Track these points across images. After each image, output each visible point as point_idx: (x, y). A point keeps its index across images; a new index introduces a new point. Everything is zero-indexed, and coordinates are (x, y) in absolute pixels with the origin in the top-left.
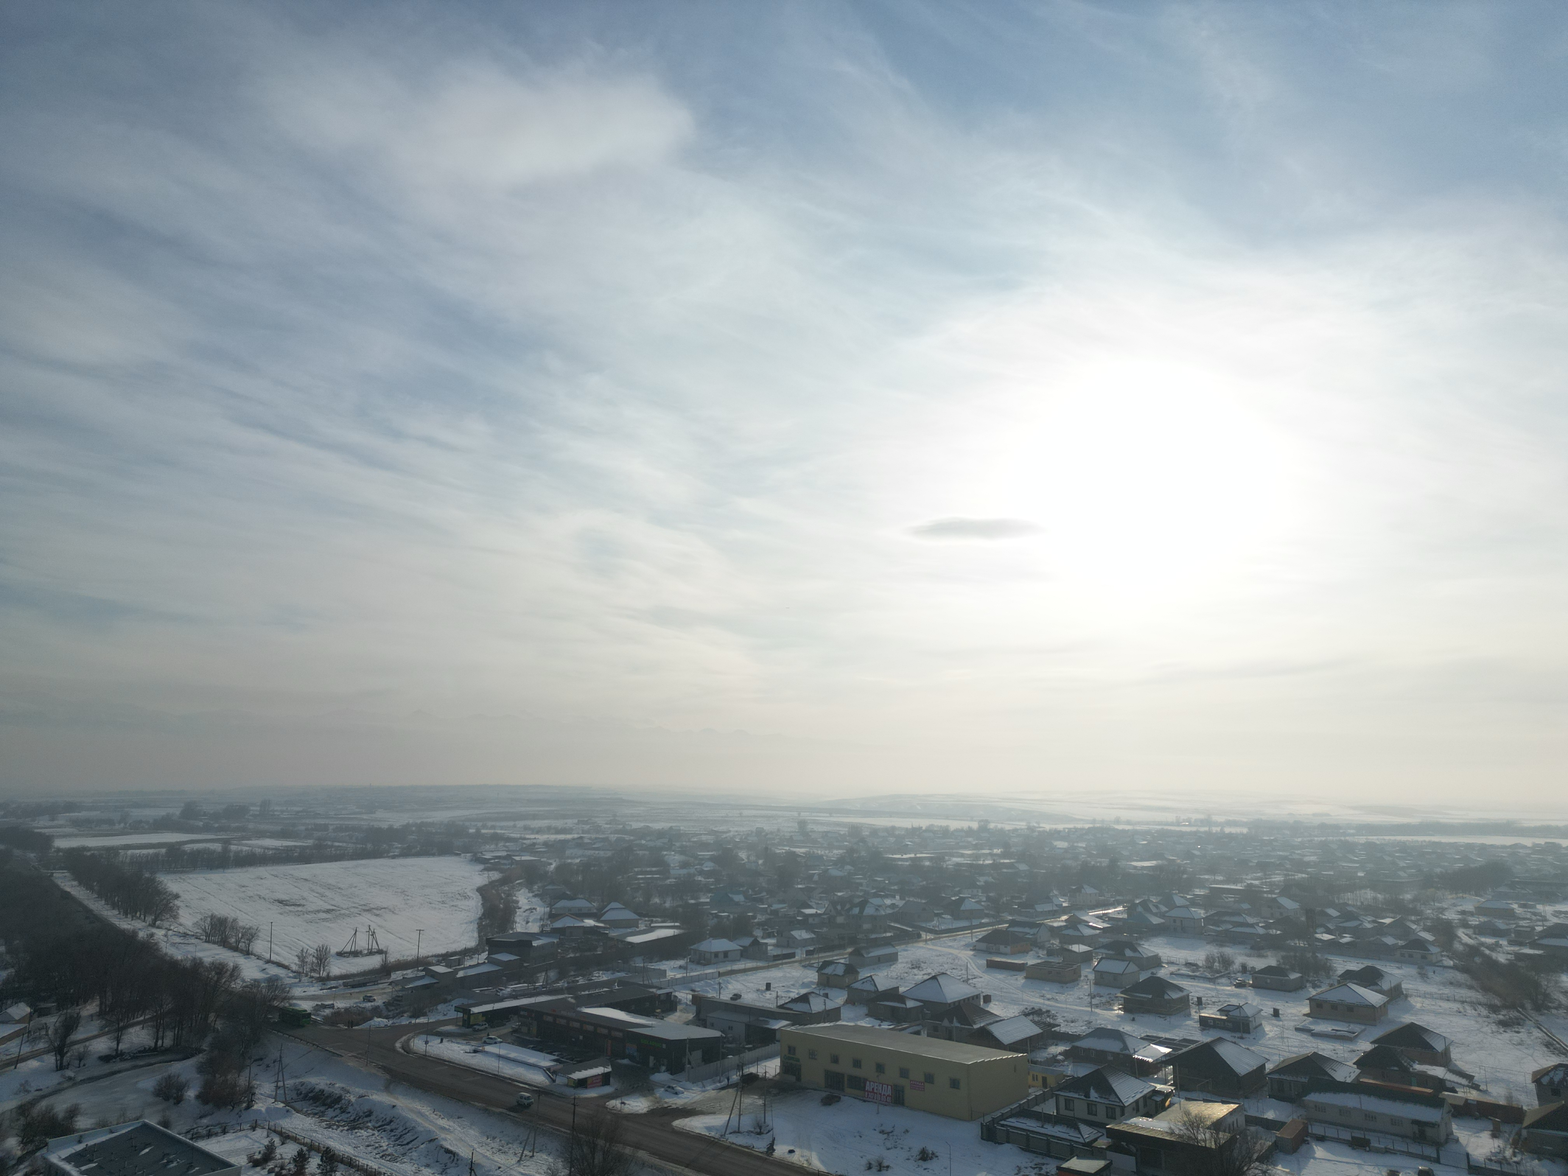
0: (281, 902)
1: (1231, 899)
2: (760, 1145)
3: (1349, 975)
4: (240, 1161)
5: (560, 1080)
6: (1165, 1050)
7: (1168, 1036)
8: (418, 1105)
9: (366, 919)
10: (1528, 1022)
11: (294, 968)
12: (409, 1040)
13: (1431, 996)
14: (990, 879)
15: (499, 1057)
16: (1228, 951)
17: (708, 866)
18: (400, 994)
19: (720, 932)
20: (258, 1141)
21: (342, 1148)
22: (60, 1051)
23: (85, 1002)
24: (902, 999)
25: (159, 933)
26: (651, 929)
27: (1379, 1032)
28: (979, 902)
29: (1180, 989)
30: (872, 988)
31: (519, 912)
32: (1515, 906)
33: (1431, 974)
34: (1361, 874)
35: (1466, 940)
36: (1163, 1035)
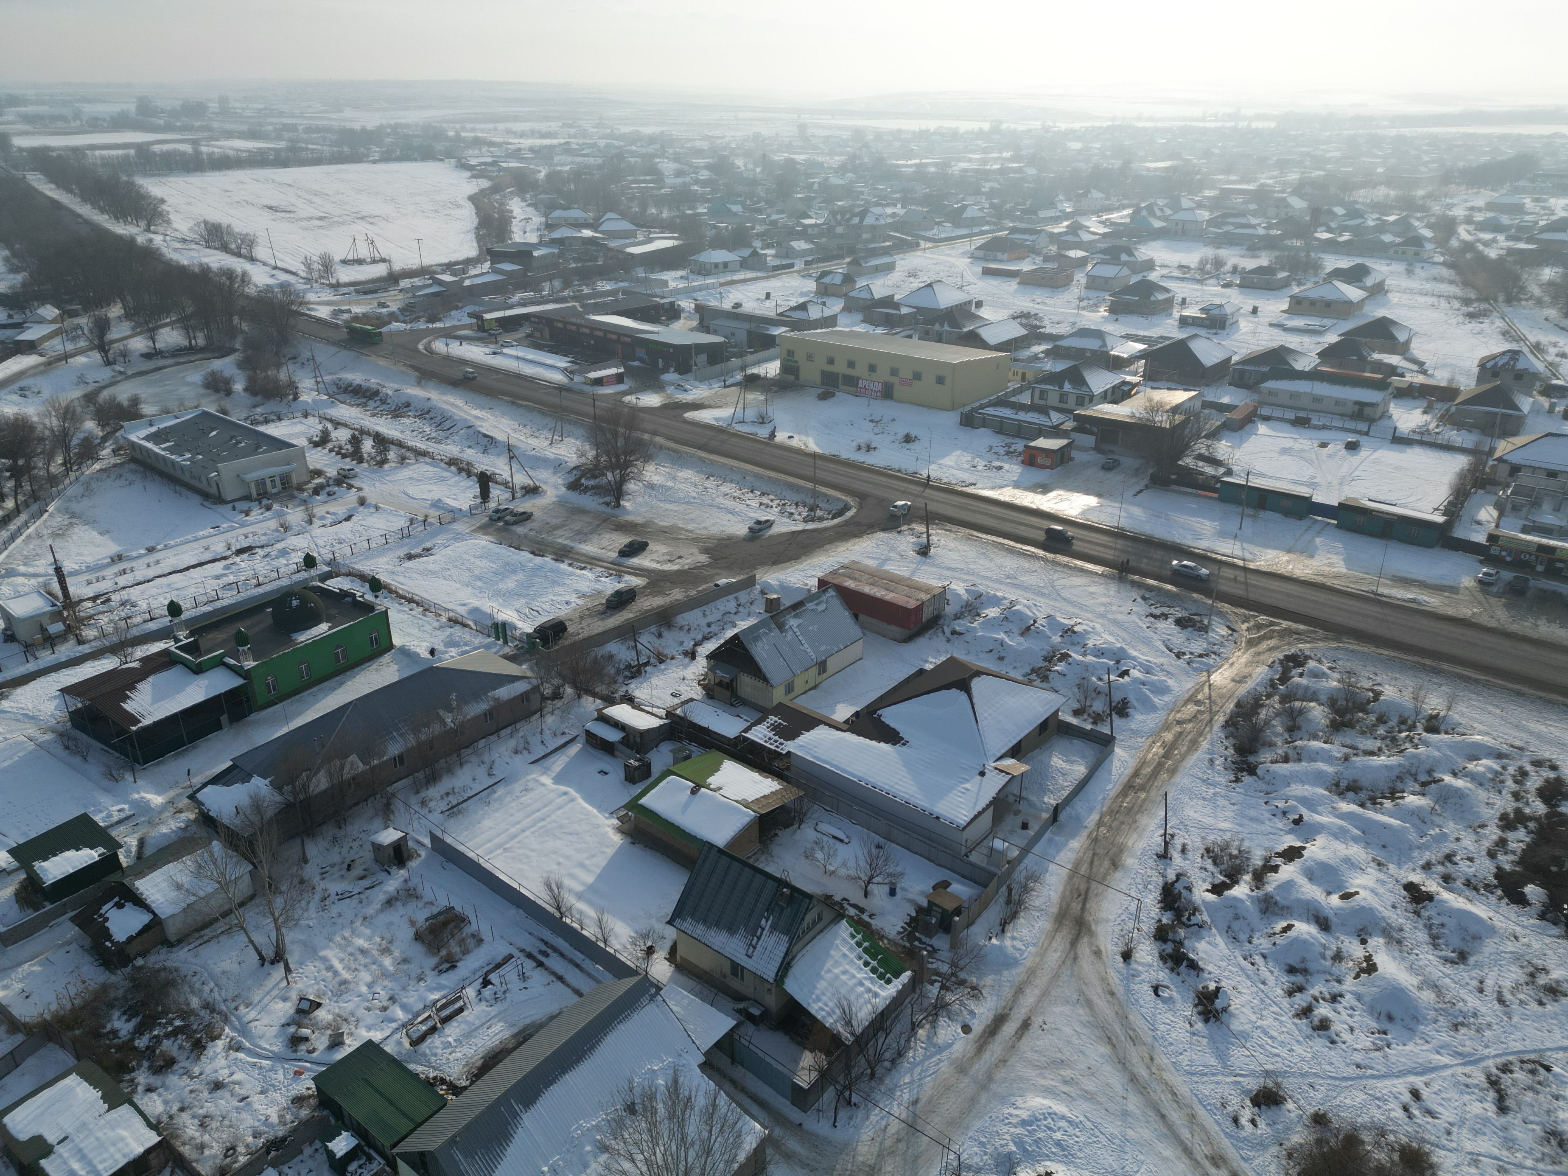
0: (270, 208)
1: (1239, 200)
2: (763, 432)
3: (1338, 274)
4: (302, 442)
5: (577, 379)
6: (1141, 347)
7: (1146, 333)
8: (450, 398)
9: (361, 228)
10: (1495, 314)
11: (303, 274)
12: (430, 342)
13: (1410, 291)
14: (996, 185)
15: (518, 358)
16: (1223, 253)
17: (704, 175)
18: (412, 301)
19: (719, 243)
20: (313, 427)
21: (390, 432)
22: (102, 347)
23: (109, 305)
24: (897, 306)
25: (158, 239)
26: (650, 240)
27: (1348, 326)
28: (981, 210)
29: (1167, 290)
30: (869, 297)
31: (515, 222)
32: (1528, 200)
33: (1418, 270)
34: (1380, 170)
35: (1465, 236)
36: (1142, 333)
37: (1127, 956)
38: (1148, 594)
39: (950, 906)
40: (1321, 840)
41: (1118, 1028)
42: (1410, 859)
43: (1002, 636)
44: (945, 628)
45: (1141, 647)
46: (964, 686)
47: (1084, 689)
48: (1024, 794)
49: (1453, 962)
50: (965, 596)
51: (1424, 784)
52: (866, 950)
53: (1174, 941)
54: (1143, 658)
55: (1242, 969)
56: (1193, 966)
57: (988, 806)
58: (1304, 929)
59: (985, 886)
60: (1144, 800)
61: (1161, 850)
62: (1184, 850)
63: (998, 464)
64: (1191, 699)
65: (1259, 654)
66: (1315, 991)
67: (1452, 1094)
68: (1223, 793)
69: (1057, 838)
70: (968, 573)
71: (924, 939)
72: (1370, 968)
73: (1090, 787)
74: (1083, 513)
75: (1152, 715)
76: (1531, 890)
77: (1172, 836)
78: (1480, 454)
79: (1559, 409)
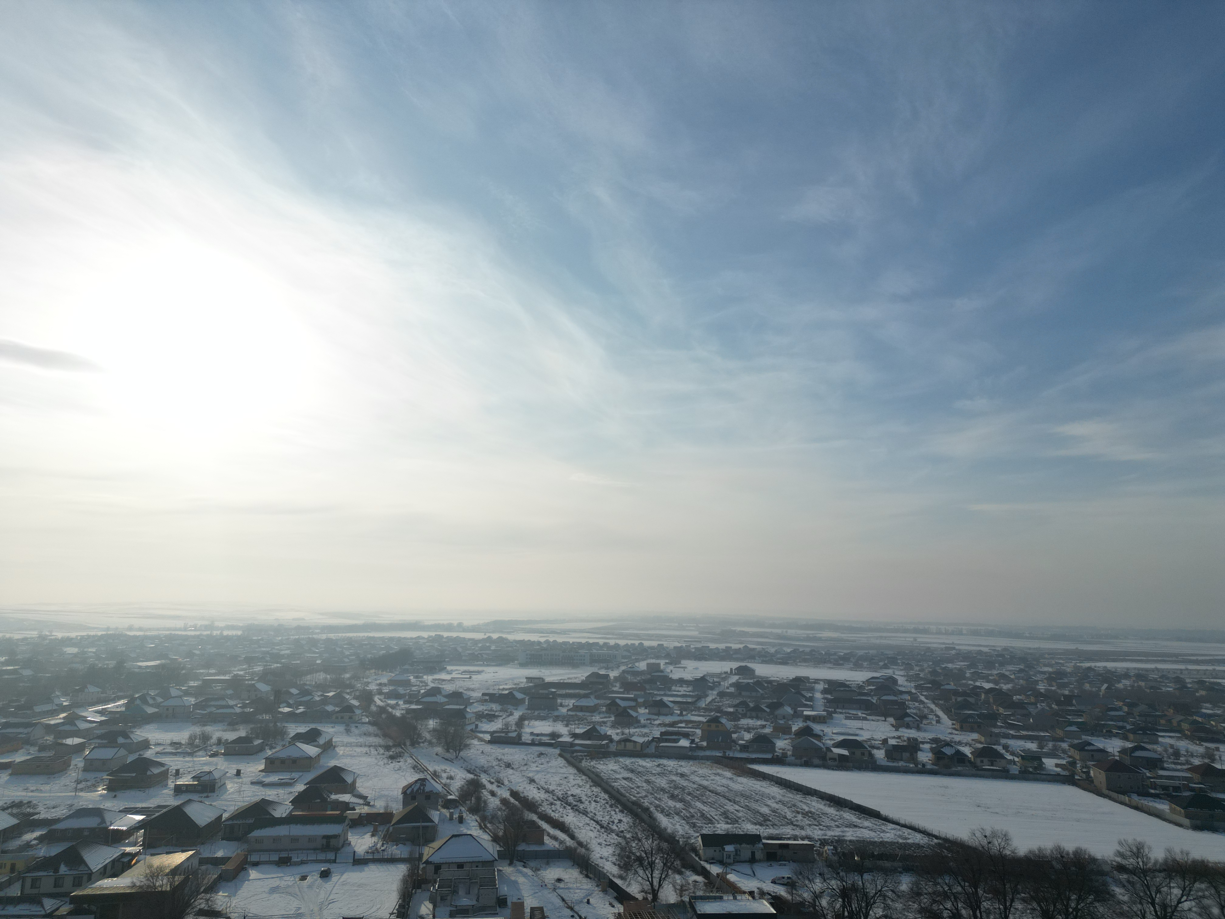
1: (219, 687)
3: (299, 737)
6: (140, 818)
7: (144, 805)
10: (406, 754)
13: (350, 745)
16: (208, 729)
27: (310, 776)
29: (162, 765)
32: (412, 678)
33: (353, 729)
34: (318, 662)
35: (379, 703)
36: (140, 805)
78: (413, 861)
79: (456, 816)
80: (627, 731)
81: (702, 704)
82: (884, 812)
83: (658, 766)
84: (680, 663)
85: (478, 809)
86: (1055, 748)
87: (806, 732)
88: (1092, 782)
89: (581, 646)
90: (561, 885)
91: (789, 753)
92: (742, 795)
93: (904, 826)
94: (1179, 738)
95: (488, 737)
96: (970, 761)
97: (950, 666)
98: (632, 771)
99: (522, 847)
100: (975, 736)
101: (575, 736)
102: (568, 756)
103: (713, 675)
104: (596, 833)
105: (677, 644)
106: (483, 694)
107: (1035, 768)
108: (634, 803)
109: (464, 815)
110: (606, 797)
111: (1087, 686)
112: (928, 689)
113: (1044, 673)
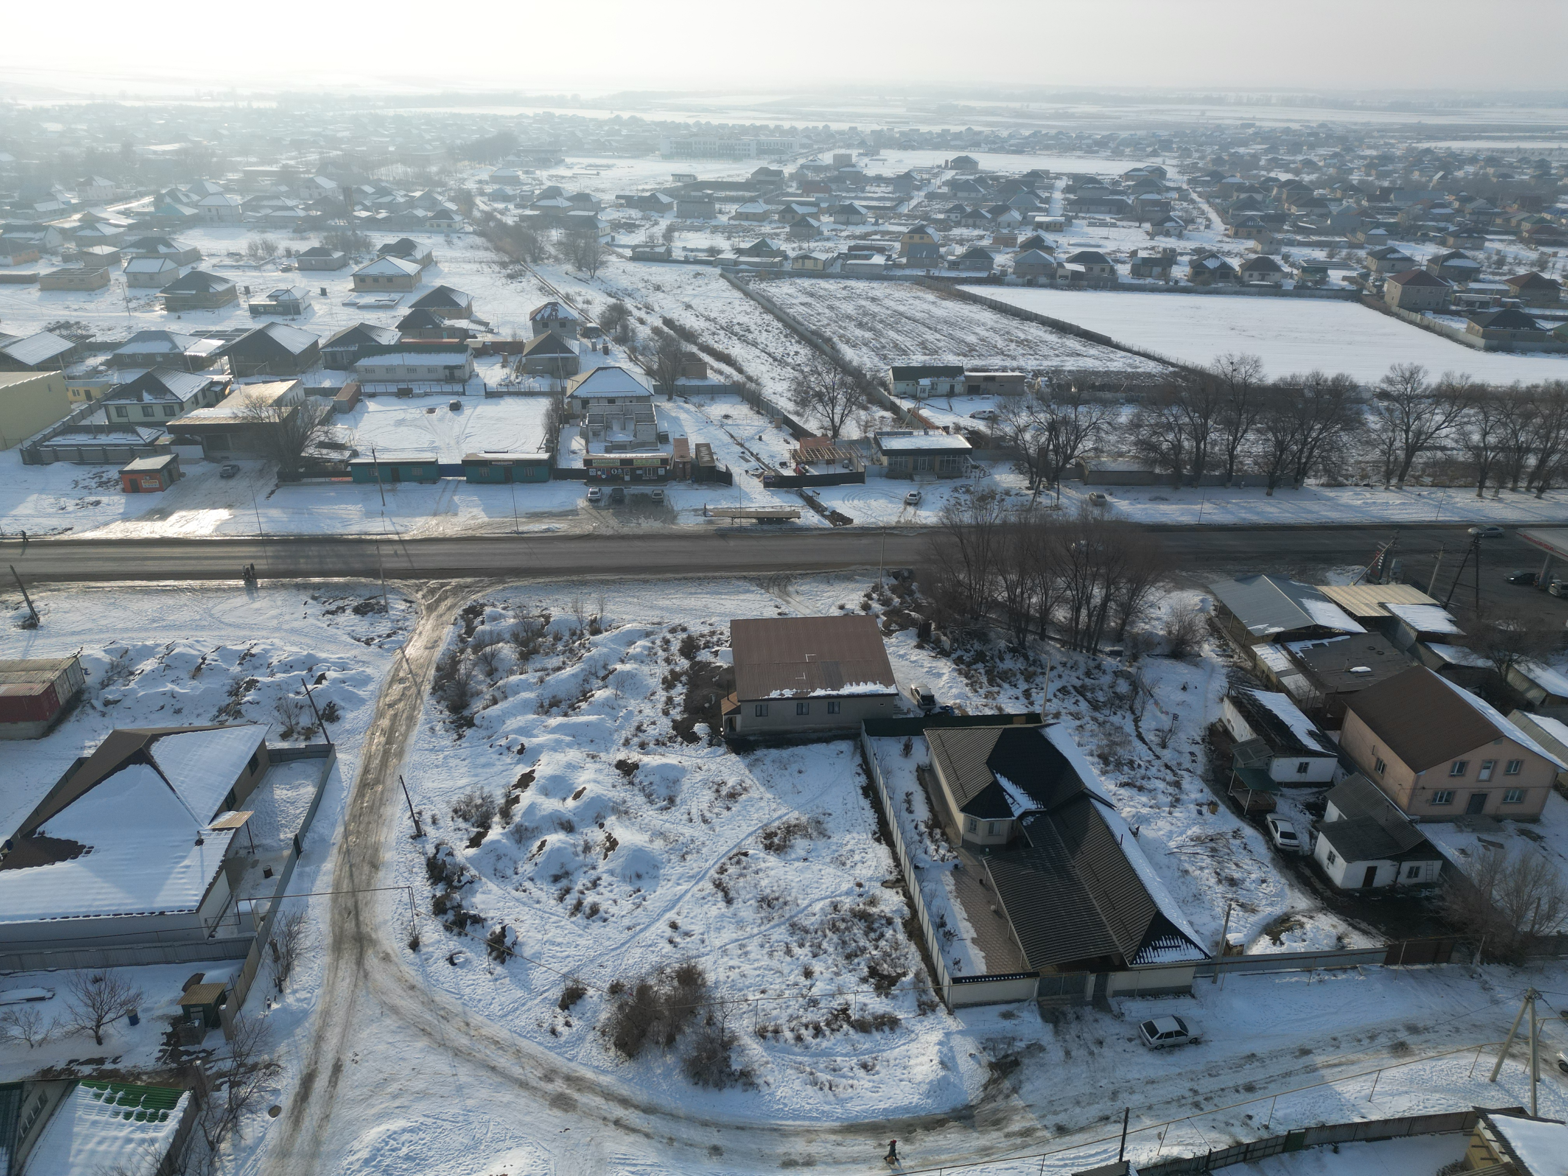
1: (267, 182)
3: (387, 249)
6: (217, 343)
7: (219, 328)
10: (528, 273)
13: (456, 260)
16: (271, 237)
27: (414, 297)
29: (225, 281)
32: (520, 173)
33: (455, 241)
34: (392, 149)
35: (483, 207)
36: (214, 328)
37: (415, 945)
38: (317, 593)
39: (209, 998)
40: (544, 758)
41: (428, 1016)
42: (613, 742)
43: (170, 687)
44: (94, 702)
45: (330, 647)
46: (142, 757)
47: (283, 708)
48: (256, 842)
49: (667, 808)
50: (107, 658)
51: (604, 678)
52: (122, 1102)
53: (453, 908)
54: (334, 657)
55: (517, 900)
56: (477, 920)
57: (218, 874)
58: (555, 839)
59: (245, 957)
60: (382, 792)
61: (413, 831)
62: (434, 821)
63: (93, 499)
64: (395, 679)
65: (441, 616)
66: (579, 887)
67: (697, 910)
68: (452, 753)
69: (307, 869)
70: (101, 631)
71: (191, 1048)
72: (612, 844)
73: (324, 803)
74: (217, 529)
75: (363, 708)
76: (700, 728)
77: (420, 813)
78: (556, 395)
79: (600, 346)
80: (805, 245)
81: (905, 209)
82: (1115, 339)
83: (845, 288)
84: (878, 154)
85: (625, 338)
86: (1349, 257)
87: (1036, 243)
88: (1382, 297)
89: (744, 130)
90: (730, 422)
91: (1010, 270)
92: (946, 322)
93: (1138, 353)
94: (1511, 242)
95: (628, 253)
96: (1236, 277)
97: (1242, 150)
98: (812, 295)
99: (682, 381)
100: (1251, 244)
101: (739, 251)
102: (731, 276)
103: (921, 171)
104: (767, 367)
105: (877, 128)
106: (618, 197)
107: (1316, 283)
108: (813, 333)
109: (610, 346)
110: (780, 325)
111: (1416, 176)
112: (1205, 184)
113: (1364, 158)
